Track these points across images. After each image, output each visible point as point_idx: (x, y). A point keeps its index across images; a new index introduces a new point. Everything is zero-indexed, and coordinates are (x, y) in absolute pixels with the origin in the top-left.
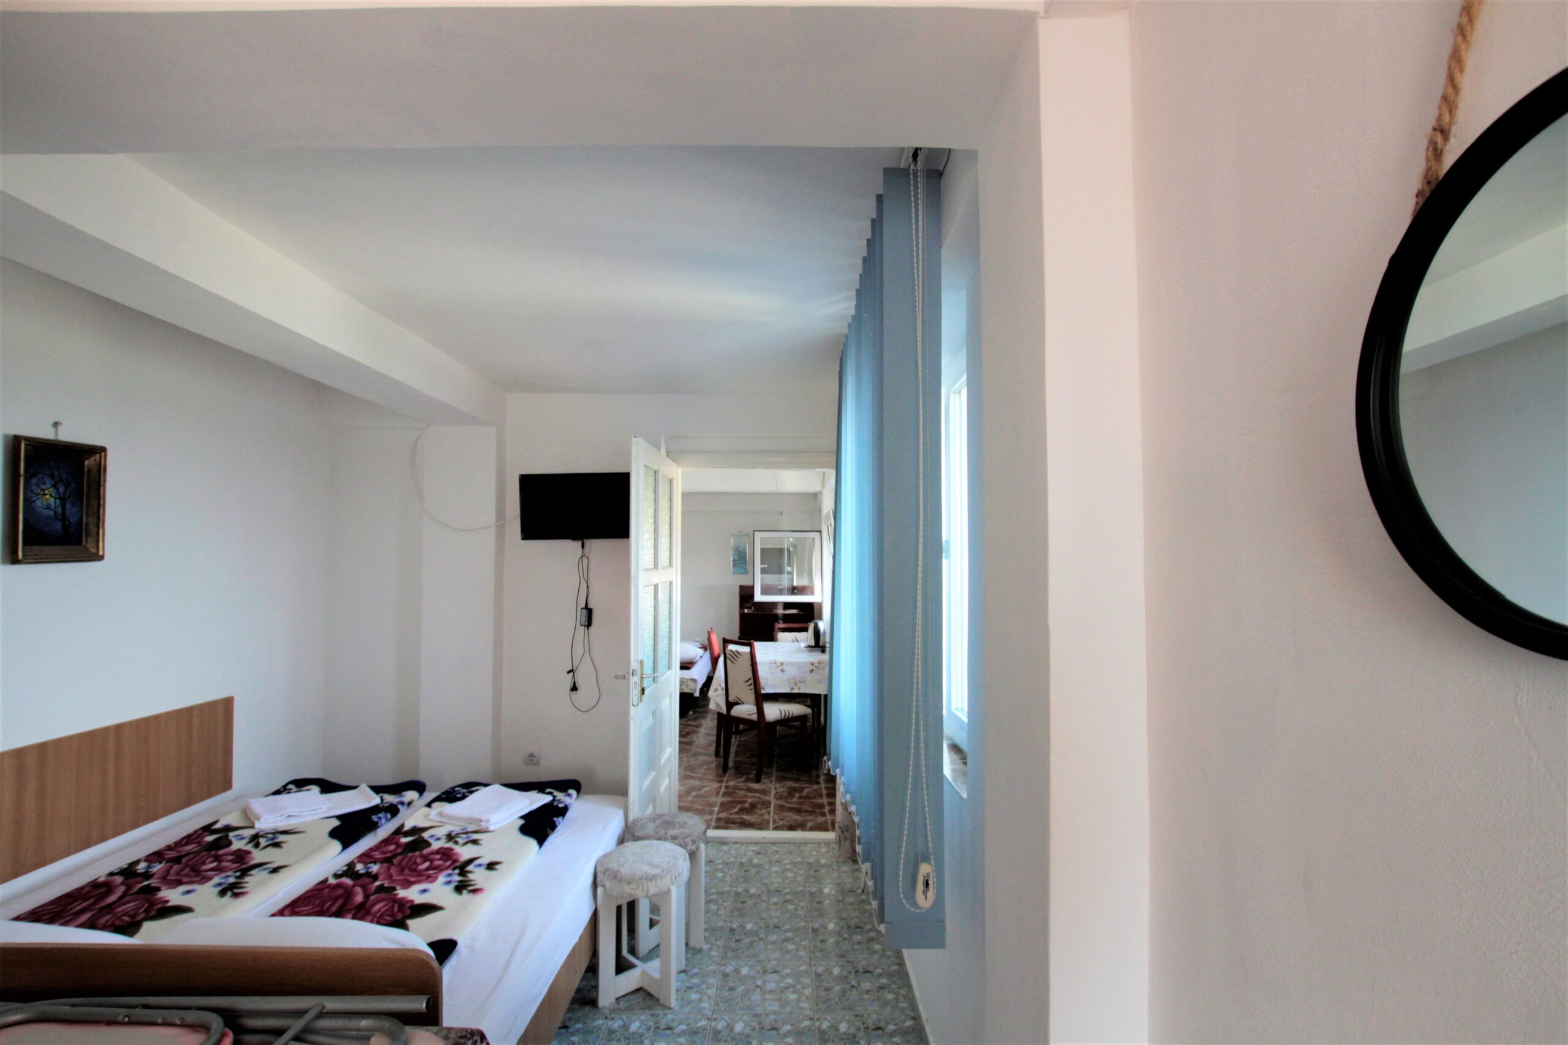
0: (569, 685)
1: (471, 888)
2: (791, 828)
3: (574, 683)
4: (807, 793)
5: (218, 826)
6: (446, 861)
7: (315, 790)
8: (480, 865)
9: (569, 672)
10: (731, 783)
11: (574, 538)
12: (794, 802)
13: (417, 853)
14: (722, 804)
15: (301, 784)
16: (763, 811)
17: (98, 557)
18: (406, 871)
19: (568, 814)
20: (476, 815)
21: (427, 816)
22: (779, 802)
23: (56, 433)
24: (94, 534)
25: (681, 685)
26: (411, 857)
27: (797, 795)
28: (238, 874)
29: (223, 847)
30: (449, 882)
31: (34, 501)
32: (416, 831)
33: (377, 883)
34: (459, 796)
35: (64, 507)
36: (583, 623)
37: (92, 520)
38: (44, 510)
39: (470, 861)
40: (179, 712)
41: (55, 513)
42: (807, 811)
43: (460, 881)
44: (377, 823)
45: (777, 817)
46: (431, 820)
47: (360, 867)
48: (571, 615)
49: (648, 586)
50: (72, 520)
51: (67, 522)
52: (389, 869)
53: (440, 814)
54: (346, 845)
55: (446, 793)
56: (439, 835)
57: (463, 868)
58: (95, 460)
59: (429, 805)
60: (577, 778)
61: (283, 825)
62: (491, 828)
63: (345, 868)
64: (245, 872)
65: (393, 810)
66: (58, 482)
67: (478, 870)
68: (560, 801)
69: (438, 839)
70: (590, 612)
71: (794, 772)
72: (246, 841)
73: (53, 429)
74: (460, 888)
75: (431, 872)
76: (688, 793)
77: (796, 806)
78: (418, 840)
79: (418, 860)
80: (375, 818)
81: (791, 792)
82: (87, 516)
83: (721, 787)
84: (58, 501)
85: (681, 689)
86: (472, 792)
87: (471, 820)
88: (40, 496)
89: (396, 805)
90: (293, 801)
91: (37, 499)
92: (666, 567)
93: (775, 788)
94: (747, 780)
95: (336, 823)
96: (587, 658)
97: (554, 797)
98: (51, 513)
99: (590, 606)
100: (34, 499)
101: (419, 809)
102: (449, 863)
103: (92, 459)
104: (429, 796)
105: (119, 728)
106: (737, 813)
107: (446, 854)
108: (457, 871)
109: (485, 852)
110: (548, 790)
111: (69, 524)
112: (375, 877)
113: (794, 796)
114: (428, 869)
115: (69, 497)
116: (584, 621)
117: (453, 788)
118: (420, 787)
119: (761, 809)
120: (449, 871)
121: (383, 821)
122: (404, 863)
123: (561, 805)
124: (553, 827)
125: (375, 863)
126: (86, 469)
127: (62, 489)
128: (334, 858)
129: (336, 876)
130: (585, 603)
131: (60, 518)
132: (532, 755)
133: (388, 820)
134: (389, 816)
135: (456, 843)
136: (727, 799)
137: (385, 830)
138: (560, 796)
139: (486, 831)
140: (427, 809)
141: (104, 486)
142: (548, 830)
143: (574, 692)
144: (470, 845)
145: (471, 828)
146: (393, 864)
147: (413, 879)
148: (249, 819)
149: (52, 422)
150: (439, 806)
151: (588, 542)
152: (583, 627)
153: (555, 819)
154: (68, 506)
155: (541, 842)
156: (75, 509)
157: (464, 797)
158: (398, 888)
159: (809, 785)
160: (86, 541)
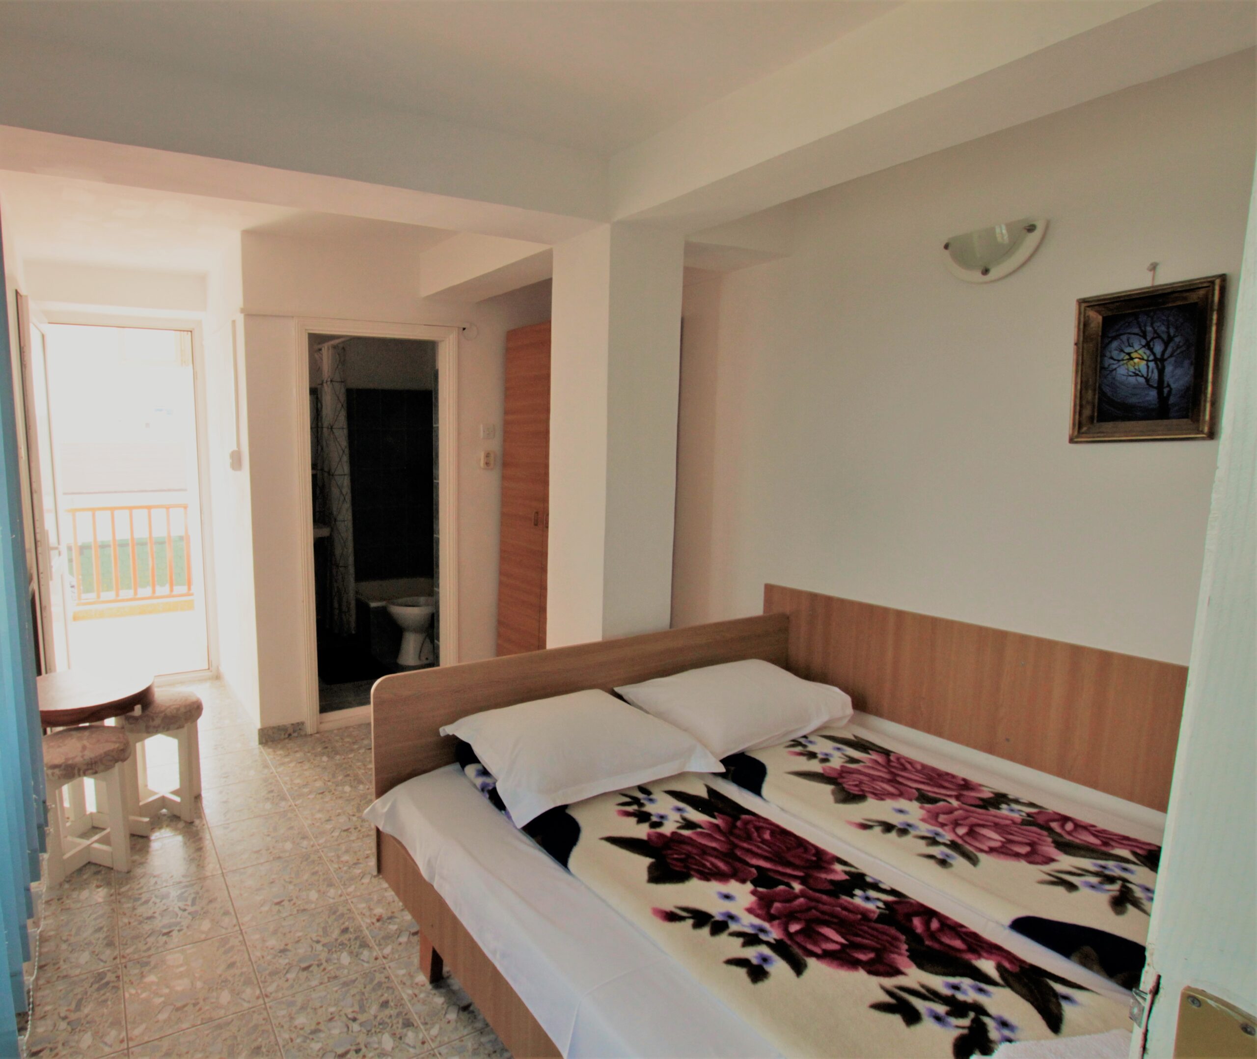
23: (1154, 278)
31: (1115, 369)
35: (1161, 372)
38: (1130, 378)
50: (1173, 386)
51: (1166, 390)
66: (1153, 339)
73: (1150, 274)
84: (1152, 364)
88: (1125, 362)
91: (1119, 366)
100: (1115, 366)
111: (1170, 392)
127: (1158, 348)
131: (1156, 385)
149: (1147, 264)
156: (1179, 371)
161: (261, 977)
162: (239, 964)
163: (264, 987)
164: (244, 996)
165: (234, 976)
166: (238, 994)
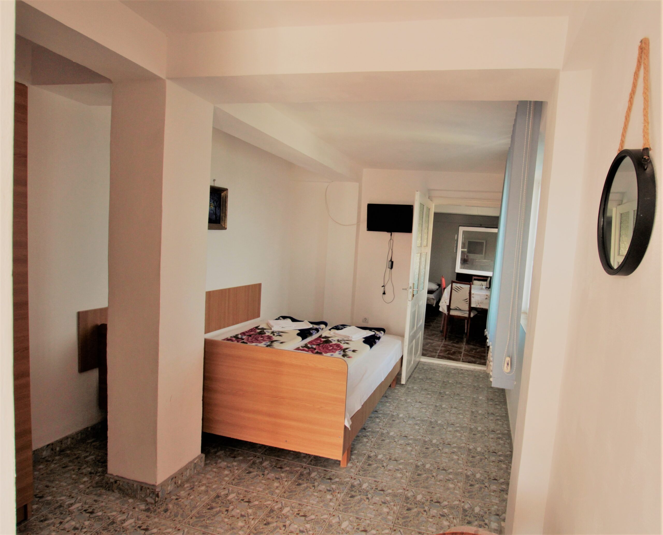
0: (382, 292)
1: (347, 356)
2: (469, 362)
3: (384, 291)
4: (479, 351)
5: (259, 327)
6: (338, 347)
7: (289, 320)
8: (350, 350)
9: (382, 286)
10: (446, 343)
11: (388, 231)
12: (472, 354)
13: (328, 344)
14: (441, 350)
15: (284, 318)
16: (458, 355)
17: (225, 228)
18: (325, 349)
19: (381, 340)
20: (347, 335)
21: (329, 333)
22: (466, 353)
23: (214, 183)
24: (224, 220)
25: (427, 301)
26: (326, 345)
27: (474, 351)
28: (270, 342)
29: (263, 334)
30: (340, 354)
32: (326, 337)
33: (316, 351)
34: (340, 328)
36: (389, 267)
37: (223, 215)
39: (347, 349)
40: (246, 287)
41: (214, 212)
42: (478, 358)
43: (343, 354)
44: (312, 333)
45: (464, 358)
46: (331, 335)
47: (309, 345)
48: (385, 264)
49: (418, 253)
52: (319, 348)
53: (334, 333)
54: (303, 339)
55: (335, 327)
56: (335, 340)
57: (344, 350)
58: (225, 193)
59: (330, 330)
60: (384, 328)
61: (281, 330)
62: (353, 340)
63: (305, 345)
64: (272, 342)
65: (317, 330)
66: (214, 201)
67: (349, 351)
68: (377, 335)
69: (334, 341)
70: (392, 263)
71: (474, 342)
72: (270, 333)
74: (344, 356)
75: (333, 350)
76: (427, 344)
77: (473, 355)
78: (327, 341)
79: (328, 346)
80: (311, 332)
81: (471, 350)
82: (222, 213)
83: (441, 343)
84: (214, 208)
85: (427, 302)
86: (345, 328)
87: (345, 336)
89: (318, 329)
90: (282, 322)
92: (425, 246)
93: (465, 347)
94: (453, 343)
95: (299, 332)
96: (390, 281)
97: (375, 333)
98: (213, 212)
99: (392, 260)
101: (326, 331)
102: (339, 348)
103: (224, 193)
104: (329, 327)
105: (229, 289)
106: (446, 354)
107: (338, 346)
108: (342, 351)
109: (352, 346)
110: (373, 330)
111: (217, 216)
112: (315, 349)
113: (473, 351)
114: (332, 349)
115: (217, 206)
116: (390, 267)
117: (338, 326)
118: (326, 324)
119: (458, 354)
120: (340, 351)
121: (314, 333)
122: (324, 346)
123: (378, 336)
124: (375, 343)
125: (314, 345)
126: (222, 196)
127: (215, 204)
128: (299, 342)
129: (302, 347)
130: (390, 259)
132: (365, 319)
133: (316, 333)
134: (316, 332)
135: (341, 343)
136: (443, 349)
137: (315, 336)
138: (377, 333)
139: (351, 341)
140: (329, 331)
141: (227, 203)
142: (374, 343)
143: (384, 295)
144: (346, 344)
145: (345, 339)
146: (320, 346)
147: (328, 351)
148: (269, 327)
149: (213, 179)
150: (333, 331)
151: (393, 233)
152: (389, 269)
153: (376, 340)
154: (217, 210)
155: (371, 346)
156: (219, 211)
157: (342, 329)
158: (323, 353)
159: (480, 348)
160: (222, 223)
161: (401, 497)
162: (406, 508)
163: (403, 493)
164: (412, 494)
165: (411, 504)
166: (414, 496)
